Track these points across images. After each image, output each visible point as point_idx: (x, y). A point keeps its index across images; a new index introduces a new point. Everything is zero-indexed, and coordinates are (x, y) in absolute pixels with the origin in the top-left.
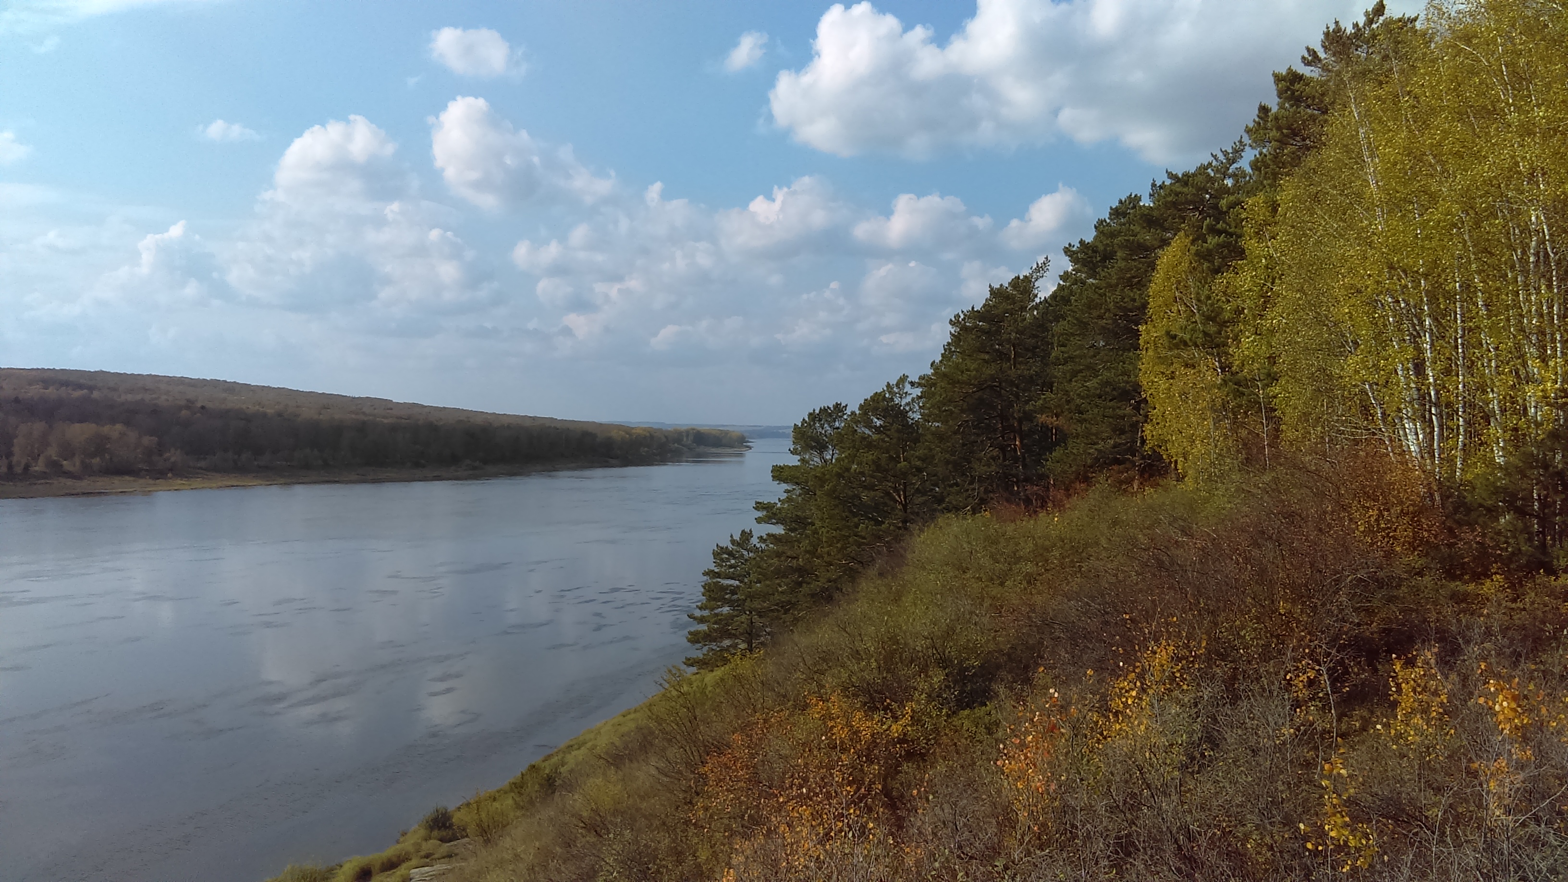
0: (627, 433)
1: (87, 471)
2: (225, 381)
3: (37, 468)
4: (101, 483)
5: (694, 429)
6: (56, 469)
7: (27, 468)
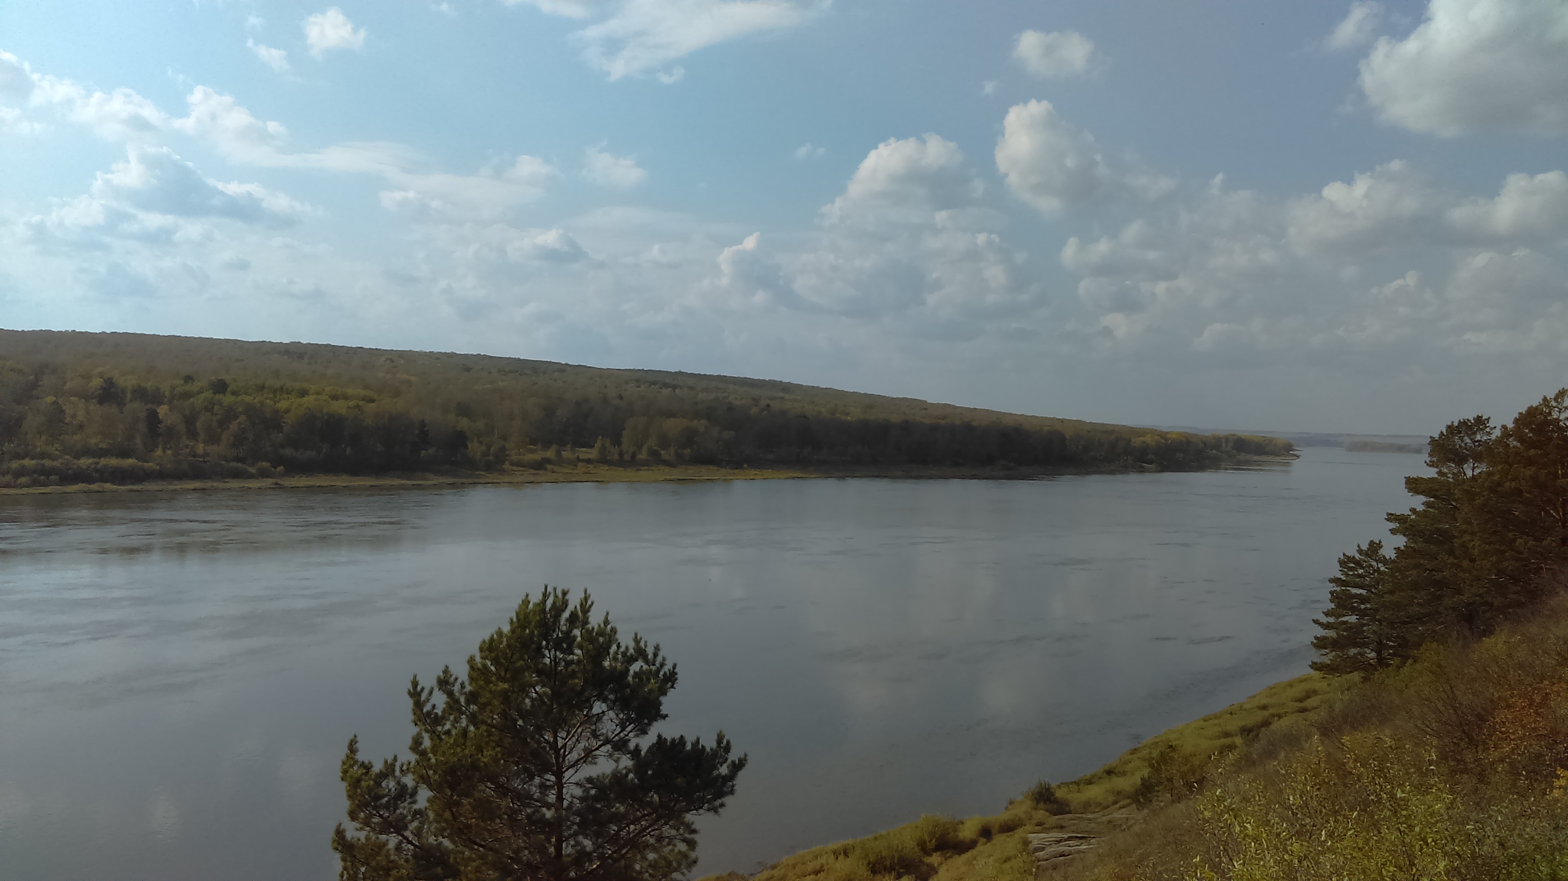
0: (1163, 438)
1: (680, 461)
2: (781, 382)
3: (640, 456)
4: (691, 471)
5: (1234, 435)
6: (656, 460)
7: (634, 455)
